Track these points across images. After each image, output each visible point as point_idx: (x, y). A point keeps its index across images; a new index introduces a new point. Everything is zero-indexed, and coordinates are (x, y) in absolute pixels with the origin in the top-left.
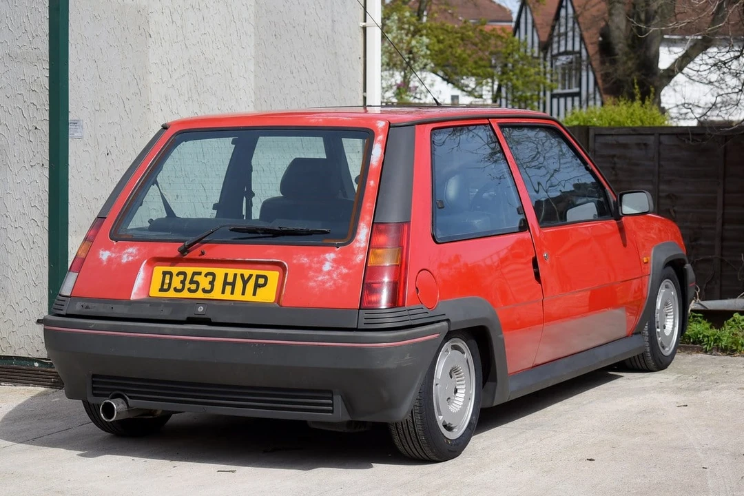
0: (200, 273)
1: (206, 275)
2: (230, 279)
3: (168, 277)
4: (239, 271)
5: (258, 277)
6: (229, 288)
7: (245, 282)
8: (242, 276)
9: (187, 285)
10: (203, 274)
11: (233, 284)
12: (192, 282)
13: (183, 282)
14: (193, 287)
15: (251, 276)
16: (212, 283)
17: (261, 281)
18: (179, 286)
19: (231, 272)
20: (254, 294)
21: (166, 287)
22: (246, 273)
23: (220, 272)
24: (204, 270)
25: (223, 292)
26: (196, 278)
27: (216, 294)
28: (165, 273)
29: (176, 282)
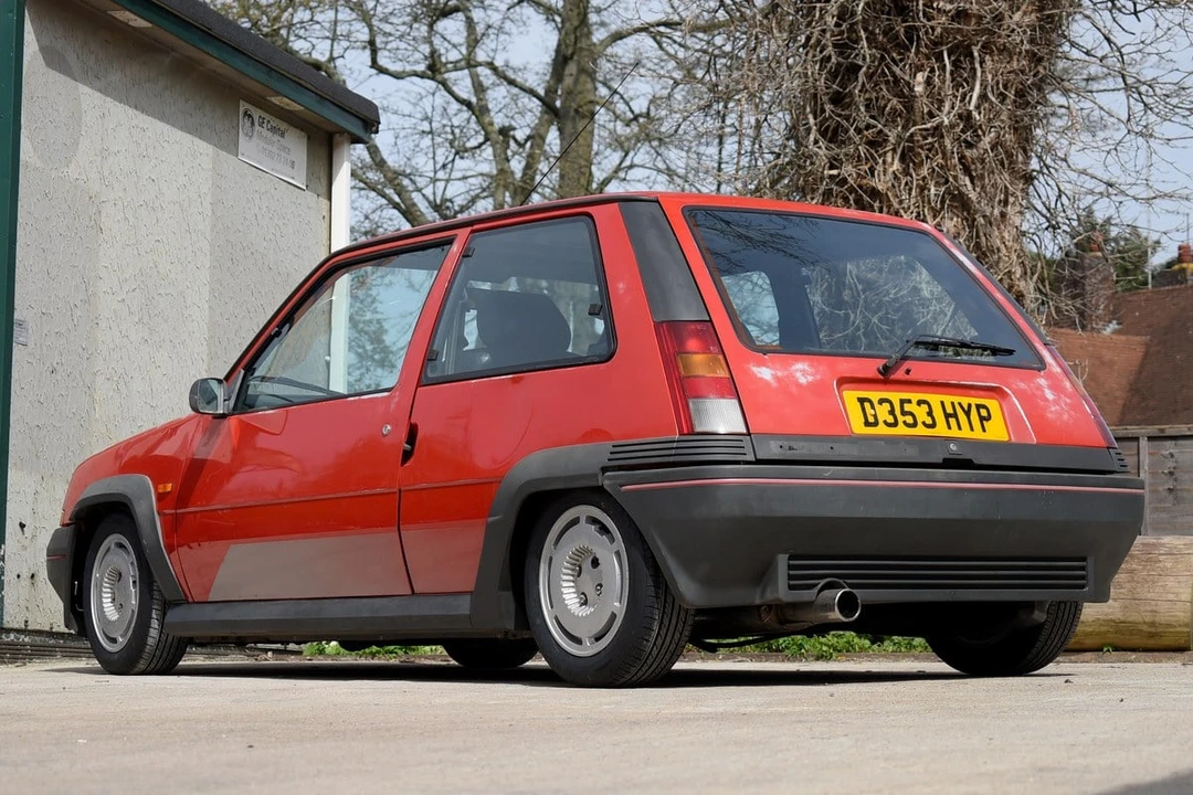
0: (909, 401)
1: (920, 403)
2: (949, 410)
3: (867, 405)
4: (956, 399)
5: (978, 407)
6: (952, 421)
7: (968, 413)
8: (960, 404)
9: (901, 419)
10: (914, 402)
11: (955, 415)
12: (904, 413)
13: (892, 412)
14: (909, 420)
15: (970, 405)
16: (930, 413)
17: (984, 413)
18: (890, 419)
19: (948, 399)
20: (984, 430)
21: (871, 420)
22: (965, 401)
23: (934, 399)
24: (915, 397)
25: (950, 428)
26: (907, 407)
27: (941, 430)
28: (862, 401)
29: (883, 412)
